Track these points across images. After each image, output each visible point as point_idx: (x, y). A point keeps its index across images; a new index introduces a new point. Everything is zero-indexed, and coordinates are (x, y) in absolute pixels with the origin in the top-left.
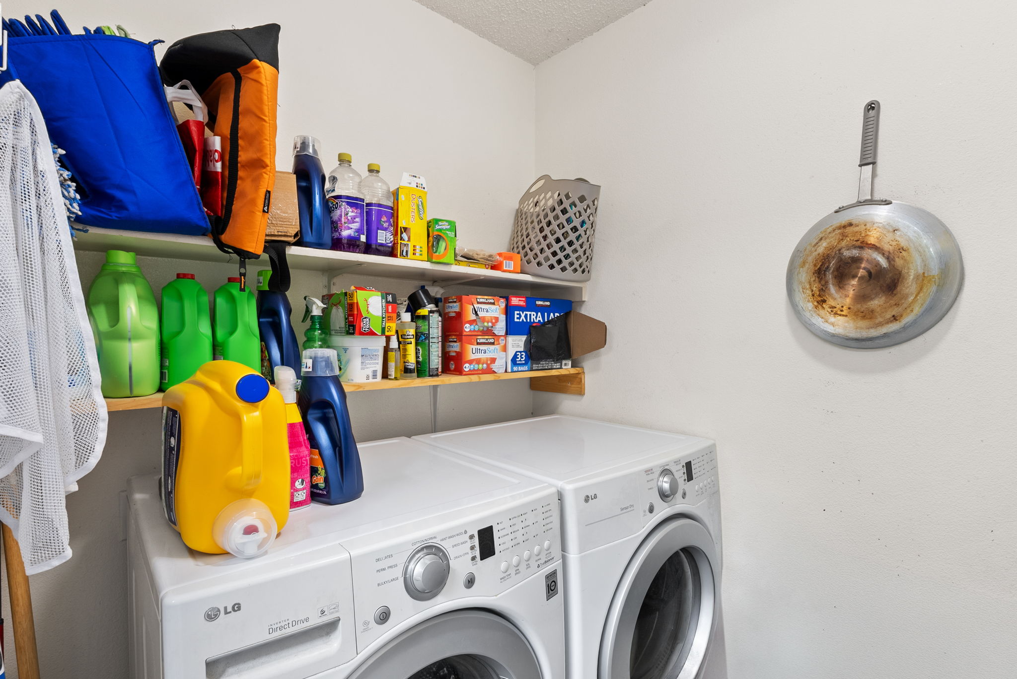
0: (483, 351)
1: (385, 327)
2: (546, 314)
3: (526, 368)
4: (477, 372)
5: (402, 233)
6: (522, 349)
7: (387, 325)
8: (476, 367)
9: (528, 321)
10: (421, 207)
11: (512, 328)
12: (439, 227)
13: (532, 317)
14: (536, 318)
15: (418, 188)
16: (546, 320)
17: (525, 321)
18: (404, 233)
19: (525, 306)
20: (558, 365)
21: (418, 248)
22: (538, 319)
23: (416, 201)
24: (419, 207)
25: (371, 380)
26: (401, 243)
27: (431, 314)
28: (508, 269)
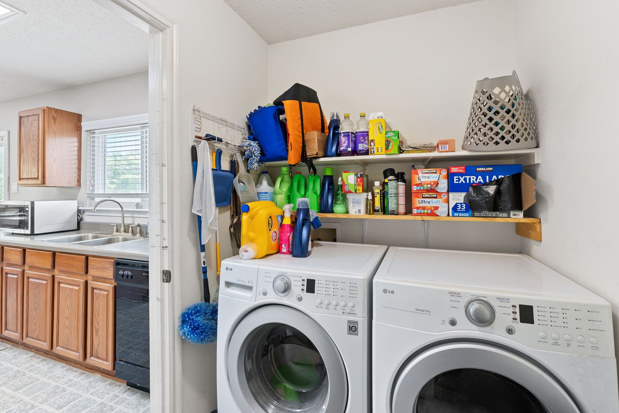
0: (427, 202)
1: (356, 189)
2: (487, 177)
3: (466, 214)
4: (423, 215)
5: (370, 143)
6: (462, 202)
7: (357, 188)
8: (422, 211)
9: (468, 182)
10: (380, 128)
11: (453, 188)
12: (388, 136)
13: (472, 180)
14: (476, 180)
15: (379, 118)
16: (488, 181)
17: (464, 182)
18: (372, 143)
19: (465, 172)
20: (505, 215)
21: (380, 149)
22: (478, 180)
23: (378, 125)
24: (379, 128)
25: (357, 214)
26: (370, 148)
27: (389, 182)
28: (444, 150)
